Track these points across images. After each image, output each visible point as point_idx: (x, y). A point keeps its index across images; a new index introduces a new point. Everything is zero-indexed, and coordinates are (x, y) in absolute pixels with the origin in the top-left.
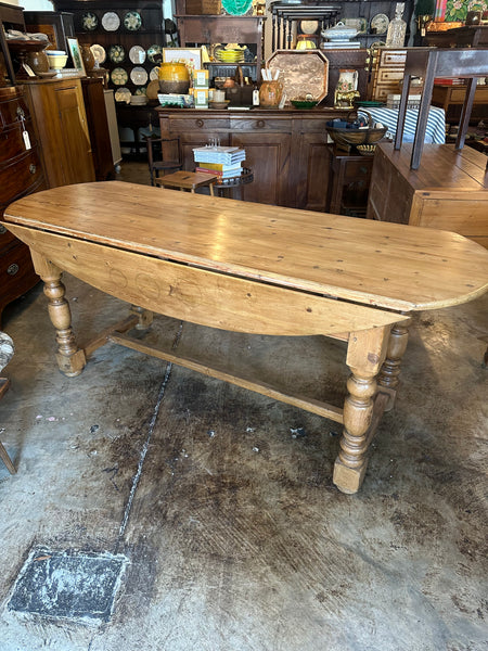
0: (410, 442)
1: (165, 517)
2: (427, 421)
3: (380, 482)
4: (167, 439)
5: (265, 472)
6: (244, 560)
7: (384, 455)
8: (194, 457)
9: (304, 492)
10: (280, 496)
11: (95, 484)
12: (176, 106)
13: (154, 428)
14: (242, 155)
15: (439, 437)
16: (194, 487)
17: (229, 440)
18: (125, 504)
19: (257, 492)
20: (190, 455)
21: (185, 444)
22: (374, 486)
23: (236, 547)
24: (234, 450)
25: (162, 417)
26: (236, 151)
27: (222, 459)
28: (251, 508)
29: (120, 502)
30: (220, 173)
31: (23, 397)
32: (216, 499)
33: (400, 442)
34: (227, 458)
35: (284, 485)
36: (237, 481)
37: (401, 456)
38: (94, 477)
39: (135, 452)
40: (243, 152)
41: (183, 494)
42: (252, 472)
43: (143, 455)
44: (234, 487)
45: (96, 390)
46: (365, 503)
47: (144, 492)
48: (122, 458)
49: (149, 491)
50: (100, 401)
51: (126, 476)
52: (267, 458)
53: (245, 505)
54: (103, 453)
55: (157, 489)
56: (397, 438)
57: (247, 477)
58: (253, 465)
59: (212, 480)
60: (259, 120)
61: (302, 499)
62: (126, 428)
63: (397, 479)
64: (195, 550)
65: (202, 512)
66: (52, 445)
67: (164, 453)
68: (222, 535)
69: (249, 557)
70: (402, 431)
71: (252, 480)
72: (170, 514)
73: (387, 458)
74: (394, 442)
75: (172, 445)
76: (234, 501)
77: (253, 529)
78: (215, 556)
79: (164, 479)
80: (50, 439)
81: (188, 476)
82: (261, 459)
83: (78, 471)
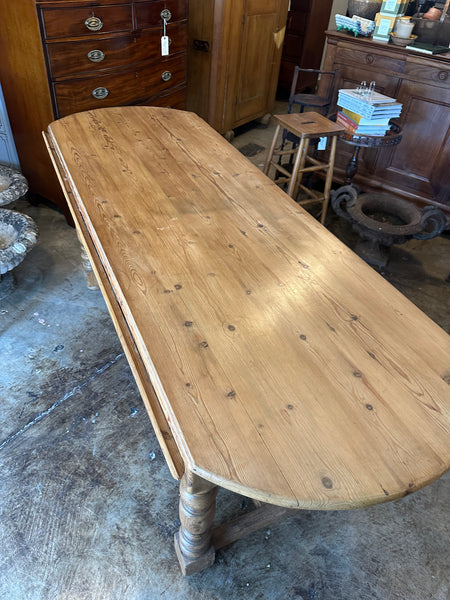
0: (313, 560)
1: (24, 469)
2: (363, 549)
3: (229, 581)
4: (96, 394)
5: (138, 485)
6: (35, 559)
7: (267, 553)
8: (98, 427)
9: (147, 533)
10: (123, 520)
11: (12, 400)
12: (351, 32)
13: (98, 375)
14: (396, 110)
15: (355, 579)
16: (70, 455)
17: (141, 430)
18: (11, 435)
19: (109, 501)
20: (97, 422)
21: (105, 409)
22: (219, 582)
23: (42, 541)
24: (135, 443)
25: (115, 369)
26: (390, 104)
27: (116, 445)
28: (90, 513)
29: (9, 430)
30: (356, 126)
31: (44, 290)
32: (73, 482)
33: (302, 552)
34: (120, 447)
35: (139, 511)
36: (106, 477)
37: (284, 569)
38: (17, 394)
39: (63, 390)
40: (400, 107)
41: (56, 457)
42: (126, 477)
43: (66, 397)
44: (97, 481)
45: (95, 312)
46: (190, 593)
47: (34, 433)
48: (50, 389)
49: (36, 436)
50: (88, 324)
51: (38, 408)
52: (153, 472)
53: (88, 506)
54: (42, 376)
55: (43, 438)
56: (303, 545)
57: (117, 479)
58: (134, 471)
59: (88, 460)
60: (443, 71)
61: (139, 539)
62: (79, 363)
63: (250, 593)
64: (13, 518)
65: (53, 485)
66: (21, 345)
67: (80, 408)
68: (44, 520)
69: (41, 560)
70: (318, 539)
71: (118, 485)
72: (30, 469)
73: (267, 559)
74: (294, 547)
75: (94, 403)
76: (84, 495)
77: (70, 535)
78: (20, 536)
79: (57, 432)
80: (24, 338)
81: (77, 442)
82: (147, 469)
83: (13, 381)
